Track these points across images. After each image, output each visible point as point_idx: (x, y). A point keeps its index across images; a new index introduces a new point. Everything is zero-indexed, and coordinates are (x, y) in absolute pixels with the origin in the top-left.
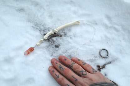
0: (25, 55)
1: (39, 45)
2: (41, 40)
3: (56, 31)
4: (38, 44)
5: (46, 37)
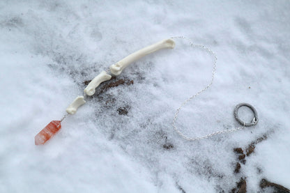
0: (36, 144)
1: (75, 112)
2: (80, 99)
3: (116, 71)
4: (71, 109)
5: (92, 90)
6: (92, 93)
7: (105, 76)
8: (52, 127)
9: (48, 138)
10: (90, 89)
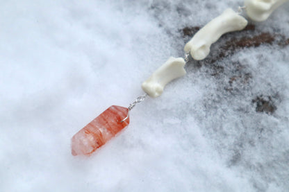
0: (74, 153)
1: (160, 93)
2: (175, 65)
3: (260, 12)
4: (155, 85)
5: (203, 47)
6: (201, 55)
7: (235, 20)
8: (112, 121)
9: (100, 143)
10: (199, 45)
